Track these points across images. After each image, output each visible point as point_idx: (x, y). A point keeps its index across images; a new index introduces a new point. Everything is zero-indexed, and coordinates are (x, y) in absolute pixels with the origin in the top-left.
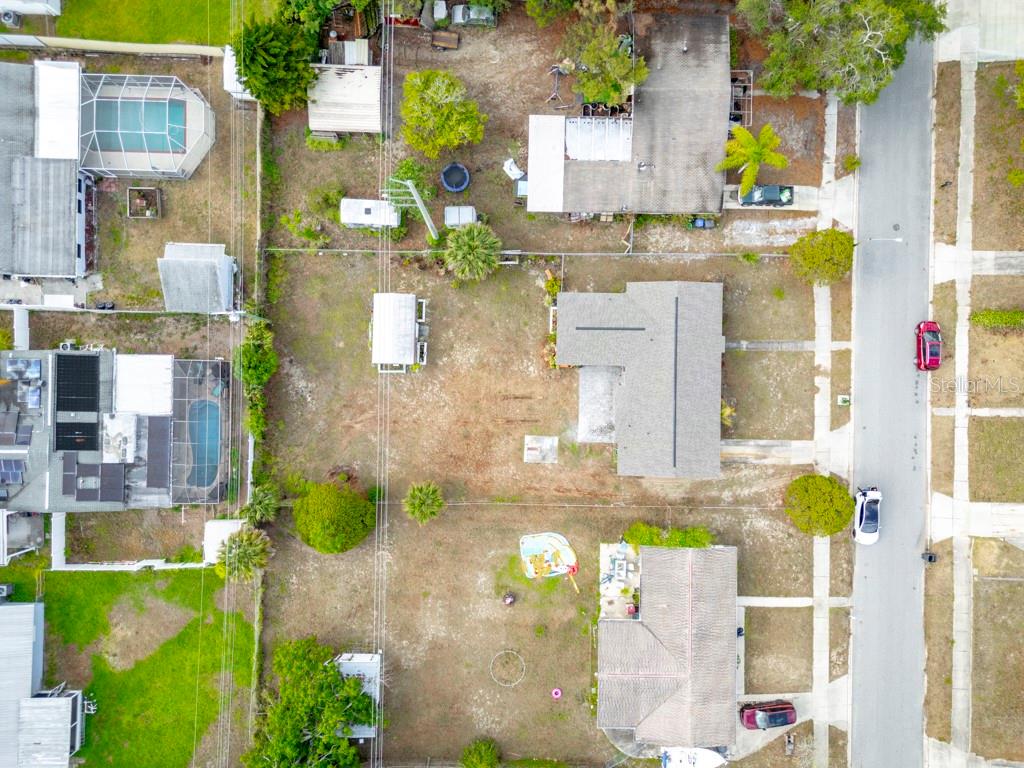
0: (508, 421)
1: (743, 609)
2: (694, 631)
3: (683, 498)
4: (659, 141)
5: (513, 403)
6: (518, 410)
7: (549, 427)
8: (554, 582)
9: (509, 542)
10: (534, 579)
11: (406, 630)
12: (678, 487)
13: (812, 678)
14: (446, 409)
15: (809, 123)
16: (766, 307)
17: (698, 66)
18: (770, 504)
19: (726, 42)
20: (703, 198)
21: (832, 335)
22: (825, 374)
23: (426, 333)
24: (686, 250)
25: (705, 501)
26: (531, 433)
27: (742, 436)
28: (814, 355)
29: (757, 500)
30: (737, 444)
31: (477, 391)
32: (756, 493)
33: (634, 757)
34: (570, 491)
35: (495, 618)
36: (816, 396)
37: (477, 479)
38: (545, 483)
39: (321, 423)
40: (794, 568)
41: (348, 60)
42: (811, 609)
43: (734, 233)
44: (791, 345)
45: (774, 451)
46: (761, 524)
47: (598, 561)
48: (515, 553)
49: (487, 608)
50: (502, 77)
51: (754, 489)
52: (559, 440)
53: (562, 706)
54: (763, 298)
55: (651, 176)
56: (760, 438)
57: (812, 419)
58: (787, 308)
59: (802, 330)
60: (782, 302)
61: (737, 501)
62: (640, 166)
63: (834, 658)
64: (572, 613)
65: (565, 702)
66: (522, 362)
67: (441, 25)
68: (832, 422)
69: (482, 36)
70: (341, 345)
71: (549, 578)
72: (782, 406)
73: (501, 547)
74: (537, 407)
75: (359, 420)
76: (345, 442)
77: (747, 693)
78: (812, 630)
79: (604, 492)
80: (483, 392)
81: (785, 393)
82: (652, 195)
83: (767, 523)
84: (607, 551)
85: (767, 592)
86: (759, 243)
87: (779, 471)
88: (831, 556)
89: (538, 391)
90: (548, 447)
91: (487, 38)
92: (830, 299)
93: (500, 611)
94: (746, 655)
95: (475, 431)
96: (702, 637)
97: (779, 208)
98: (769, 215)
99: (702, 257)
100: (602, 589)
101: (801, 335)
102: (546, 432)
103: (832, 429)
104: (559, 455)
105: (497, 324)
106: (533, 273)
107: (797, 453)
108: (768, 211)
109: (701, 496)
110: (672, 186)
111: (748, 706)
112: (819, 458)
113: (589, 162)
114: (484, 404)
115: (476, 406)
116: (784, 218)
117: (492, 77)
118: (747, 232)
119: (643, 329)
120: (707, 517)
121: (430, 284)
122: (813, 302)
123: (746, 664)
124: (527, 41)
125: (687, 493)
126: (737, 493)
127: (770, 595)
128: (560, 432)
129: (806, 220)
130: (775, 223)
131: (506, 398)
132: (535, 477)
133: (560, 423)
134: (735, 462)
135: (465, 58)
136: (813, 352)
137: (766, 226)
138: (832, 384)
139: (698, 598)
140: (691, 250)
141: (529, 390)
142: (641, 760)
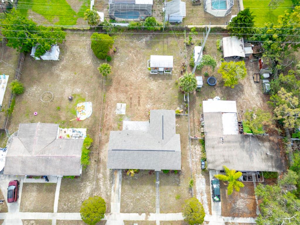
0: (131, 98)
1: (56, 182)
2: (49, 158)
3: (100, 159)
4: (232, 144)
5: (137, 100)
6: (135, 101)
7: (129, 111)
8: (75, 113)
9: (90, 98)
10: (76, 107)
11: (65, 68)
12: (105, 157)
13: (25, 212)
14: (136, 80)
15: (246, 210)
16: (173, 191)
17: (262, 159)
18: (96, 193)
19: (273, 170)
20: (213, 162)
21: (162, 221)
22: (147, 218)
23: (160, 74)
24: (193, 159)
25: (99, 167)
26: (127, 105)
27: (123, 182)
28: (154, 213)
29: (98, 188)
30: (120, 180)
31: (141, 89)
32: (100, 188)
33: (8, 140)
34: (106, 118)
35: (65, 94)
36: (138, 214)
37: (112, 89)
38: (109, 110)
39: (132, 45)
40: (70, 204)
41: (245, 48)
42: (52, 212)
43: (200, 178)
44: (158, 202)
45: (117, 195)
46: (88, 190)
47: (80, 128)
48: (86, 100)
49: (68, 92)
50: (247, 96)
51: (102, 187)
52: (124, 115)
53: (31, 116)
54: (176, 190)
55: (219, 142)
56: (122, 189)
57: (128, 212)
58: (172, 201)
59: (164, 207)
60: (175, 199)
61: (98, 180)
62: (222, 138)
63: (31, 222)
64: (63, 119)
65: (32, 116)
66: (151, 103)
67: (261, 76)
68: (127, 221)
69: (260, 90)
70: (156, 50)
71: (76, 111)
72: (134, 198)
73: (88, 96)
74: (136, 107)
75: (133, 55)
76: (126, 51)
77: (24, 183)
78: (44, 212)
79: (105, 130)
80: (141, 91)
81: (139, 199)
82: (212, 143)
83: (89, 192)
84: (83, 131)
85: (62, 192)
86: (197, 189)
87: (109, 197)
88: (73, 221)
89: (141, 108)
90: (122, 111)
91: (259, 91)
92: (177, 220)
93: (67, 96)
94: (38, 183)
95: (128, 88)
96: (47, 161)
97: (211, 196)
98: (208, 193)
99: (190, 165)
100: (71, 129)
101: (162, 207)
102: (127, 111)
103: (124, 221)
104: (119, 115)
105: (164, 95)
106: (182, 106)
107: (115, 205)
108: (210, 192)
109: (101, 166)
110: (216, 150)
111: (18, 183)
112: (113, 215)
113: (222, 120)
114: (137, 91)
115: (136, 89)
116: (208, 200)
117: (247, 93)
118: (201, 183)
119: (163, 139)
120: (93, 168)
121: (177, 75)
122: (175, 213)
123: (35, 183)
124: (260, 104)
125: (102, 160)
126: (101, 180)
127: (60, 193)
128: (127, 115)
129: (208, 209)
130: (205, 196)
131: (139, 97)
132: (111, 107)
133: (130, 115)
134: (113, 179)
135: (252, 84)
136: (155, 213)
137: (204, 192)
138: (142, 221)
139: (62, 159)
140: (193, 162)
141: (141, 105)
142: (6, 143)
